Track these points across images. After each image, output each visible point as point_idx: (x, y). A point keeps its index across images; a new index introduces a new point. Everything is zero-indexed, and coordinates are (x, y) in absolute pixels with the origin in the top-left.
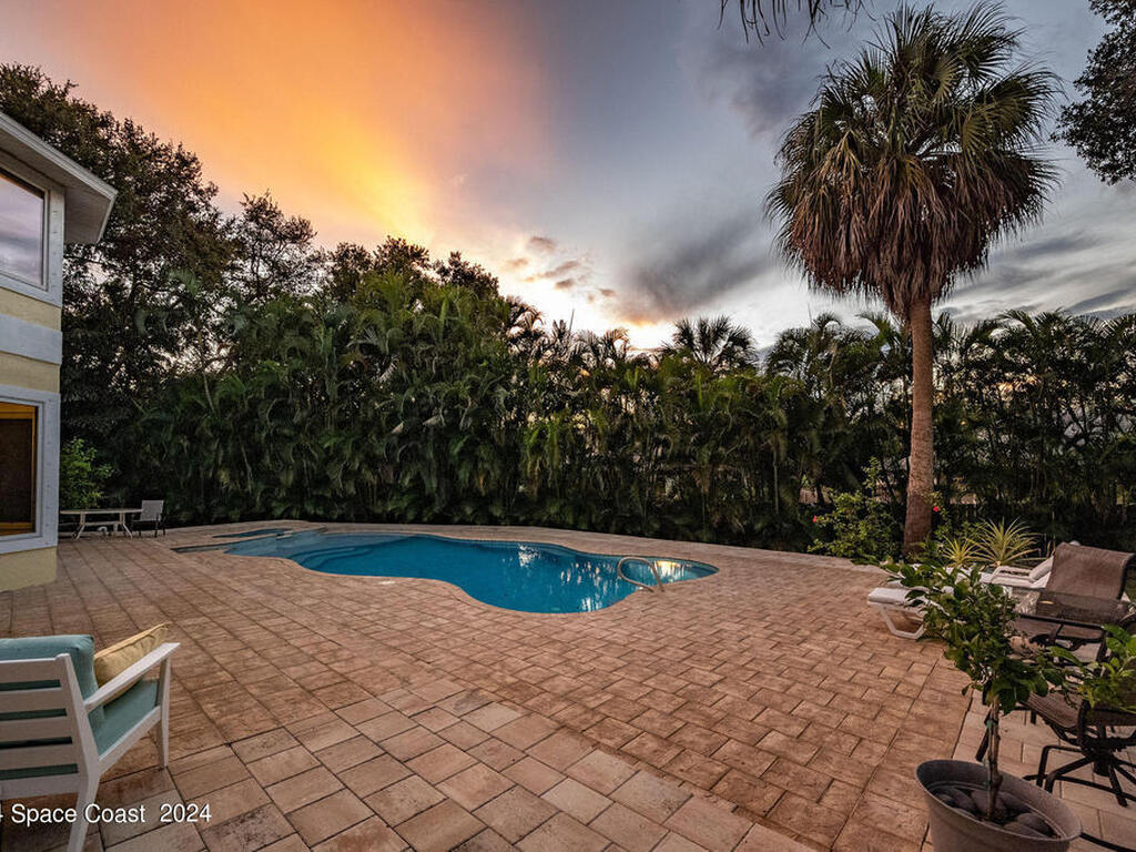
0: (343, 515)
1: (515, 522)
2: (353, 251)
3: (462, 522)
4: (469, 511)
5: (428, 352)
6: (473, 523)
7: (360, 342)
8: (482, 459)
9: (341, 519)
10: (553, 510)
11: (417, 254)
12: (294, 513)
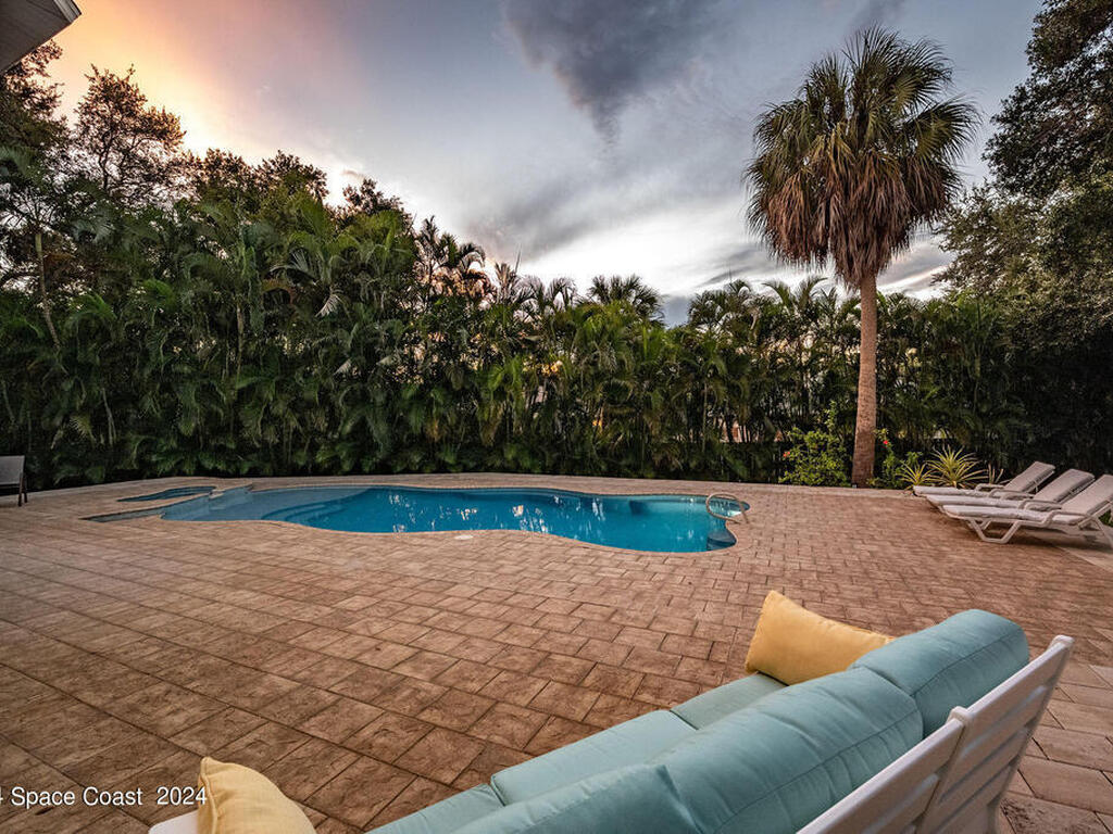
0: (255, 468)
1: (466, 470)
2: (228, 161)
3: (407, 471)
4: (417, 459)
5: (376, 285)
6: (420, 471)
7: (287, 267)
8: (438, 404)
9: (253, 473)
10: (510, 455)
11: (312, 176)
12: (186, 469)
